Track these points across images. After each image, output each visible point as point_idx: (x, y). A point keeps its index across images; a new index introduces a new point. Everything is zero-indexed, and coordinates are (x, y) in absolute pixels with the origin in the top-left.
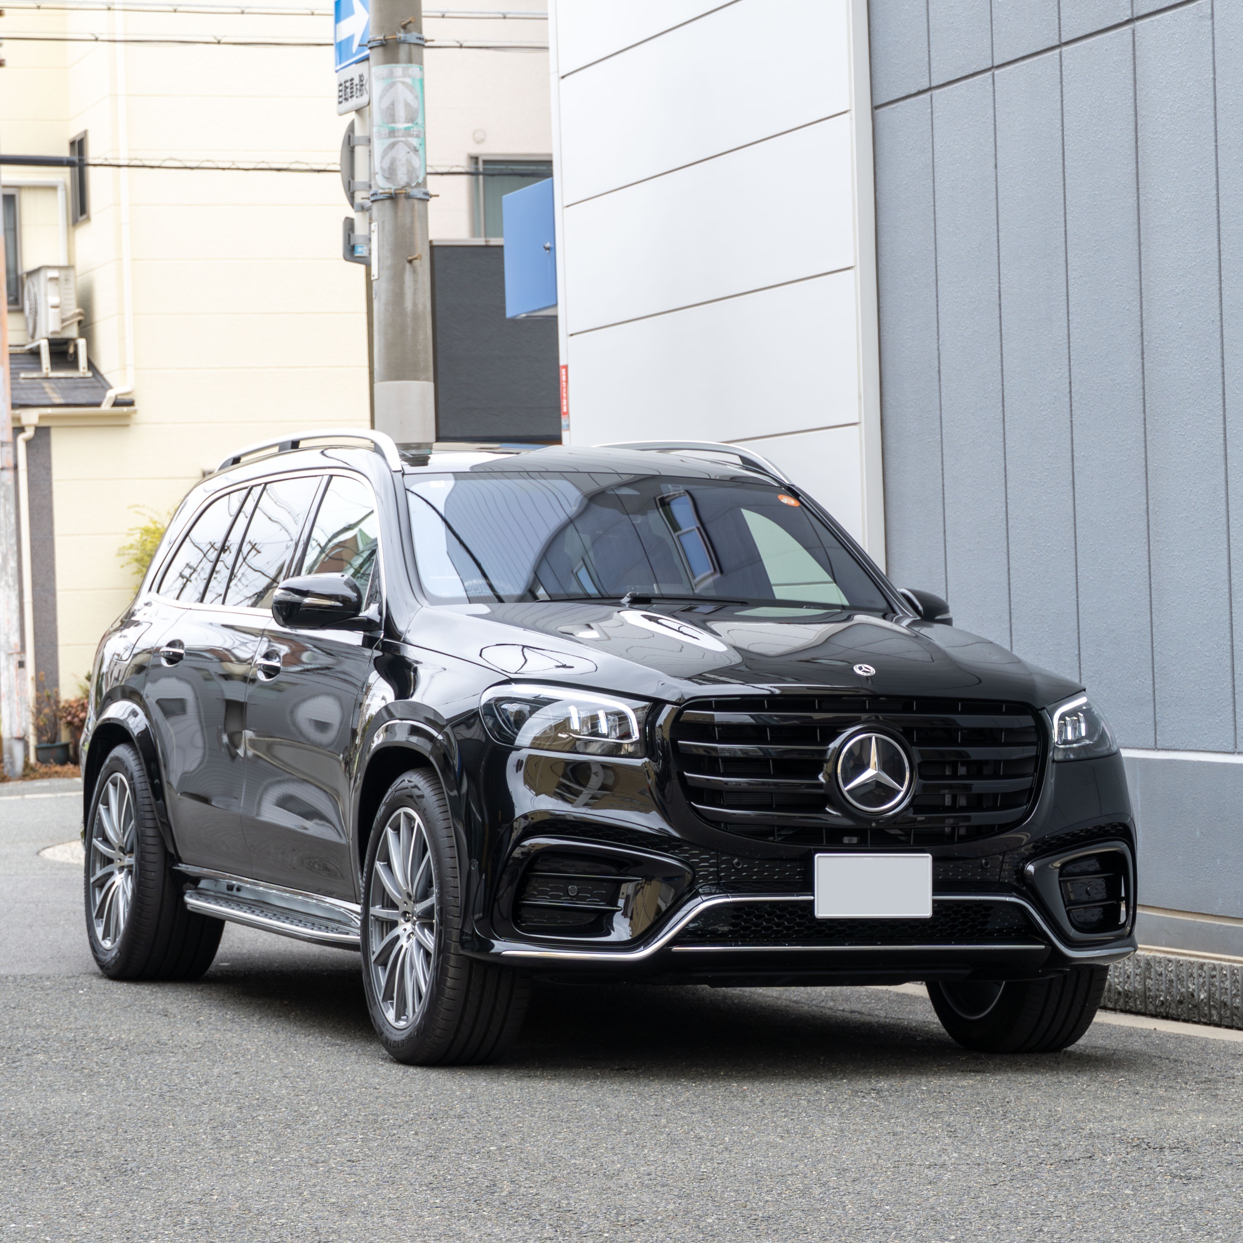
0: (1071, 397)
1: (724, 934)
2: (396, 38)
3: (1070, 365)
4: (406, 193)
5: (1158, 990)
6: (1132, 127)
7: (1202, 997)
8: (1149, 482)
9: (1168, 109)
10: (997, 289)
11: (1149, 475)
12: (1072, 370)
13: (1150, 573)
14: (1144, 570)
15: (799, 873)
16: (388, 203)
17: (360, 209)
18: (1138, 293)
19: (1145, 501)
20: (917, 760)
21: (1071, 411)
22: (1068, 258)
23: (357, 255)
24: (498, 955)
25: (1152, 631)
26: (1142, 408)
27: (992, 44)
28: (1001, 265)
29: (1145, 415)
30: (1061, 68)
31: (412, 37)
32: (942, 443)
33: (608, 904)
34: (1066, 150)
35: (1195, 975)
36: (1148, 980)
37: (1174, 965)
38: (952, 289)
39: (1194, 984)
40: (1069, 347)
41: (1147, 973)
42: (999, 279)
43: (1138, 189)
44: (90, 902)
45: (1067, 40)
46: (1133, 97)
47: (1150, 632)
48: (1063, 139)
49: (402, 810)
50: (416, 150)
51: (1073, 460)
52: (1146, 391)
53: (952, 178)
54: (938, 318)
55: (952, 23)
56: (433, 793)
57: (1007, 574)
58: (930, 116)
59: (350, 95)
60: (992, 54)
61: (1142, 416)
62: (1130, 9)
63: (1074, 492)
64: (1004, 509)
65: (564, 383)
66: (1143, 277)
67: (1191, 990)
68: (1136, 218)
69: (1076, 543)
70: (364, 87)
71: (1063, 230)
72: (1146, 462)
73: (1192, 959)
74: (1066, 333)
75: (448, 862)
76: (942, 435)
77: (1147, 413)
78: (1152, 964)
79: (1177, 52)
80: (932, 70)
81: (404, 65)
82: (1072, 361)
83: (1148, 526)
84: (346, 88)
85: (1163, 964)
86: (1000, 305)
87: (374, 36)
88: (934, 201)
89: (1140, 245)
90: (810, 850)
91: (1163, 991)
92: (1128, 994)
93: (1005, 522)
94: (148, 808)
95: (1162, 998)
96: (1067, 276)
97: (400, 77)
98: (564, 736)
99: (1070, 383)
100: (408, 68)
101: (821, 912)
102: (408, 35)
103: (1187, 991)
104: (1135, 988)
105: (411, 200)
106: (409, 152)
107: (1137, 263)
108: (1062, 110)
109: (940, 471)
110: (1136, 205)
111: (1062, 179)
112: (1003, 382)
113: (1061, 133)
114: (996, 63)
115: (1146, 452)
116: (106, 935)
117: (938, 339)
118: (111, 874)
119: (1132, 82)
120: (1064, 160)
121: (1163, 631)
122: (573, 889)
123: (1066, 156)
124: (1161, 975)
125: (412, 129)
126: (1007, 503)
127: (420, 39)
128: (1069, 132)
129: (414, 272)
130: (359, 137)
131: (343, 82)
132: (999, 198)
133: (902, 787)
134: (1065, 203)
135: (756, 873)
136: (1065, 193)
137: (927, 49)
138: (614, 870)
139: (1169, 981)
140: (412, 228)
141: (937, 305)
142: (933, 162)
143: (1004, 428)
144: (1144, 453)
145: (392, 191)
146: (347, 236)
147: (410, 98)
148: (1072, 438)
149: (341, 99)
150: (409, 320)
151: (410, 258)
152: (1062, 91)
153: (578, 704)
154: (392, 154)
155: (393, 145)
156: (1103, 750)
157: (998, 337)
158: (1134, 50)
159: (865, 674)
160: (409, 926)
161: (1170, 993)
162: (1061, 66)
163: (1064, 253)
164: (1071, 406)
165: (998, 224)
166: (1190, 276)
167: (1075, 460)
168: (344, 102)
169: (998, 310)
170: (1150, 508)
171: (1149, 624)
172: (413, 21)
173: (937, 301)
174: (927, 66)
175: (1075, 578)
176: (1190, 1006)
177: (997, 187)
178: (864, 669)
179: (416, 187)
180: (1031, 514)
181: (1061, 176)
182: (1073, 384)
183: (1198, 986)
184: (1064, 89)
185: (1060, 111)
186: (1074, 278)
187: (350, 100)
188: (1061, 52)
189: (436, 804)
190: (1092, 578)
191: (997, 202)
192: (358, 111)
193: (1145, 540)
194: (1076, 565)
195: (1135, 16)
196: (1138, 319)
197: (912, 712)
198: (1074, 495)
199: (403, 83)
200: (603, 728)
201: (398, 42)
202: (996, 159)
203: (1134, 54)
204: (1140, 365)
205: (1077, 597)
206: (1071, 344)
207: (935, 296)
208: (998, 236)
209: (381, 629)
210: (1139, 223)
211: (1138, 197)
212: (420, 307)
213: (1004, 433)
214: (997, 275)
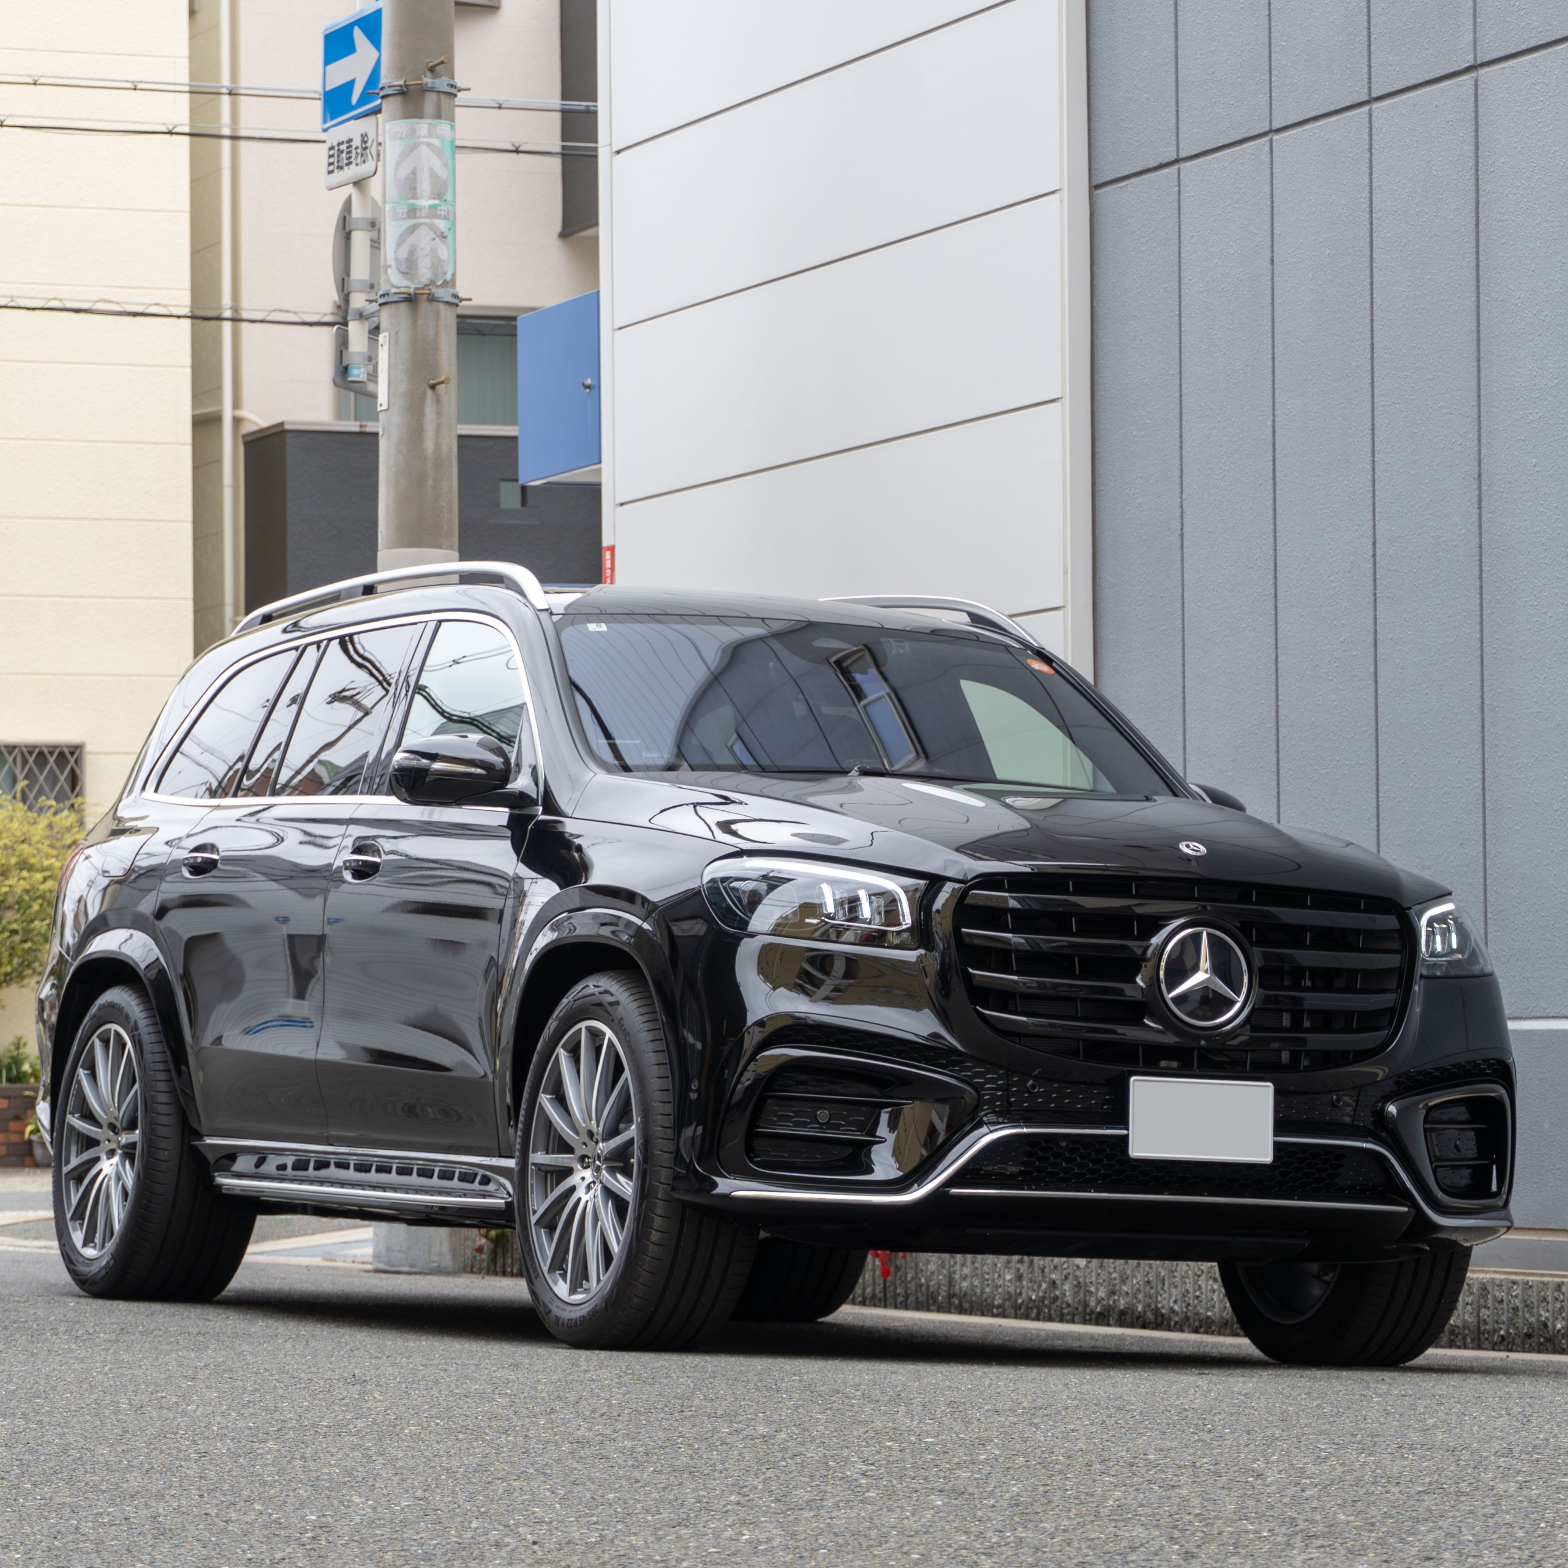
0: (1375, 563)
1: (1013, 1176)
2: (421, 84)
3: (1374, 520)
4: (429, 294)
5: (1497, 1322)
6: (1472, 206)
7: (1559, 1326)
8: (1485, 669)
9: (1523, 181)
10: (1270, 423)
11: (1485, 660)
12: (1377, 527)
13: (1484, 789)
14: (1475, 785)
15: (1107, 1102)
16: (404, 307)
17: (358, 316)
18: (1475, 422)
19: (1479, 694)
20: (1258, 963)
21: (1375, 580)
22: (1375, 379)
23: (350, 379)
24: (726, 1197)
25: (1485, 864)
26: (1478, 573)
27: (1271, 100)
28: (1277, 391)
29: (1481, 581)
30: (1371, 131)
31: (442, 84)
32: (1183, 631)
33: (868, 1135)
34: (1375, 239)
35: (1550, 1299)
36: (1483, 1310)
37: (1520, 1288)
38: (1203, 424)
39: (1548, 1311)
40: (1374, 496)
41: (1482, 1300)
42: (1274, 410)
43: (1478, 287)
44: (62, 1200)
45: (1380, 94)
46: (1473, 168)
47: (1482, 866)
48: (1371, 224)
49: (583, 1025)
50: (443, 237)
51: (1375, 645)
52: (1484, 551)
53: (1208, 279)
54: (1181, 465)
55: (1213, 73)
56: (632, 998)
57: (1275, 801)
58: (1177, 196)
59: (345, 162)
60: (1271, 114)
61: (1477, 583)
62: (1472, 52)
63: (1376, 686)
64: (1274, 714)
65: (608, 571)
66: (1483, 401)
67: (1543, 1319)
68: (1475, 324)
69: (1377, 755)
70: (368, 151)
71: (1369, 343)
72: (1482, 643)
73: (1546, 1279)
74: (1370, 478)
75: (655, 1083)
76: (1183, 620)
77: (1485, 579)
78: (1490, 1289)
79: (1538, 107)
80: (1181, 136)
81: (429, 121)
82: (1377, 515)
83: (1483, 727)
84: (341, 152)
85: (1504, 1288)
86: (1274, 444)
87: (390, 80)
88: (1180, 309)
89: (1479, 360)
90: (1123, 1072)
91: (1504, 1323)
92: (1454, 1330)
93: (1274, 732)
94: (160, 1066)
95: (1502, 1332)
96: (1373, 403)
97: (425, 137)
98: (815, 921)
99: (1374, 544)
100: (435, 126)
101: (1138, 1150)
102: (437, 81)
103: (1538, 1321)
104: (1464, 1321)
105: (435, 304)
106: (434, 239)
107: (1474, 384)
108: (1371, 186)
109: (1181, 669)
110: (1475, 308)
111: (1368, 277)
112: (1275, 546)
113: (1368, 216)
114: (1275, 126)
115: (1482, 630)
116: (88, 1240)
117: (1181, 493)
118: (97, 1160)
119: (1473, 148)
120: (1371, 251)
121: (1501, 863)
122: (823, 1115)
123: (1375, 246)
124: (1501, 1301)
125: (439, 208)
126: (1277, 706)
127: (452, 86)
128: (1380, 215)
129: (438, 401)
130: (357, 219)
131: (335, 144)
132: (1275, 304)
133: (1239, 997)
134: (1372, 308)
135: (1053, 1100)
136: (1372, 294)
137: (1175, 108)
138: (875, 1091)
139: (1513, 1309)
140: (436, 342)
141: (1181, 448)
142: (1180, 257)
143: (1276, 607)
144: (1478, 632)
145: (412, 291)
146: (339, 354)
147: (438, 165)
148: (1375, 616)
149: (331, 168)
150: (429, 467)
151: (432, 382)
152: (1371, 161)
153: (833, 882)
154: (411, 240)
155: (413, 229)
156: (1476, 969)
157: (1270, 487)
158: (1476, 107)
159: (1194, 853)
160: (588, 1174)
161: (1514, 1324)
162: (1371, 128)
163: (1369, 373)
164: (1375, 574)
165: (1273, 337)
166: (1549, 398)
167: (1378, 645)
168: (336, 171)
169: (1271, 450)
170: (1486, 702)
171: (1481, 855)
172: (445, 61)
173: (1181, 443)
174: (1174, 130)
175: (1375, 800)
176: (1542, 1340)
177: (1273, 289)
178: (1192, 847)
179: (442, 286)
180: (1313, 719)
181: (1368, 272)
182: (1378, 545)
183: (1554, 1313)
184: (1374, 158)
185: (1368, 188)
186: (1384, 406)
187: (346, 168)
188: (1370, 110)
189: (636, 1012)
190: (1399, 799)
191: (1273, 308)
192: (358, 184)
193: (1478, 746)
194: (1378, 784)
195: (1479, 62)
196: (1474, 456)
197: (1251, 903)
198: (1376, 691)
199: (429, 145)
200: (866, 911)
201: (423, 90)
202: (1273, 251)
203: (1476, 112)
204: (1476, 517)
205: (1378, 826)
206: (1377, 493)
207: (1178, 436)
208: (1273, 354)
209: (538, 805)
210: (1478, 332)
211: (1478, 297)
212: (445, 449)
213: (1276, 614)
214: (1271, 404)
